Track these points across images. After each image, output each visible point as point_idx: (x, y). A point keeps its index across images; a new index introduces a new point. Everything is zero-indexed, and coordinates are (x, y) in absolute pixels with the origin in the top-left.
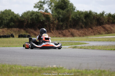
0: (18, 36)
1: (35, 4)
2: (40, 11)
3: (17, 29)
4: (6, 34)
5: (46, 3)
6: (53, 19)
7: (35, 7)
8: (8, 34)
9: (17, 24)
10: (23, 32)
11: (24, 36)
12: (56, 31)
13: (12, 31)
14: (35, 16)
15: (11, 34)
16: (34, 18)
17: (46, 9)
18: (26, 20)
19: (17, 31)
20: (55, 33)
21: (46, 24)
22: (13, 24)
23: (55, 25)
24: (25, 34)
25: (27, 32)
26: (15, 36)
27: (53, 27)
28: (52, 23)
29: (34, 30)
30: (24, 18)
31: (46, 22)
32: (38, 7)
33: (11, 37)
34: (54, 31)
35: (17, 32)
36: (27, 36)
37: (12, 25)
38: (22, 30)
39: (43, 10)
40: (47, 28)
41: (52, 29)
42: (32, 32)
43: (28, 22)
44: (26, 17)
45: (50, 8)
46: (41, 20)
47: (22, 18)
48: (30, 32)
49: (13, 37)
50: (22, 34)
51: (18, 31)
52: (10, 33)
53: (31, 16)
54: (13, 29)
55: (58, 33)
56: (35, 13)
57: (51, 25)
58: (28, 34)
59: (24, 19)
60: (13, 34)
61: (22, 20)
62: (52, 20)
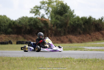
0: (16, 43)
1: (31, 9)
2: (36, 16)
3: (15, 35)
4: (4, 41)
5: (42, 8)
6: (51, 25)
7: (31, 12)
8: (6, 40)
9: (15, 30)
10: (21, 39)
11: (22, 42)
12: (54, 37)
13: (10, 37)
14: (33, 22)
15: (9, 41)
16: (33, 24)
17: (43, 14)
18: (24, 26)
19: (15, 37)
20: (53, 39)
21: (45, 30)
22: (11, 30)
23: (53, 32)
24: (23, 40)
25: (25, 38)
26: (13, 43)
27: (51, 33)
28: (50, 29)
29: (32, 36)
30: (22, 24)
31: (44, 28)
32: (34, 12)
33: (9, 43)
34: (52, 37)
35: (15, 39)
36: (25, 43)
37: (10, 32)
38: (20, 37)
39: (39, 15)
40: (45, 34)
41: (50, 35)
42: (30, 39)
43: (26, 28)
44: (24, 23)
45: (47, 14)
46: (40, 27)
47: (20, 24)
48: (28, 38)
49: (11, 43)
50: (20, 40)
51: (17, 37)
52: (8, 39)
53: (29, 22)
54: (11, 35)
55: (56, 39)
56: (33, 19)
57: (49, 31)
58: (26, 41)
59: (21, 26)
60: (11, 41)
61: (20, 26)
62: (50, 27)
